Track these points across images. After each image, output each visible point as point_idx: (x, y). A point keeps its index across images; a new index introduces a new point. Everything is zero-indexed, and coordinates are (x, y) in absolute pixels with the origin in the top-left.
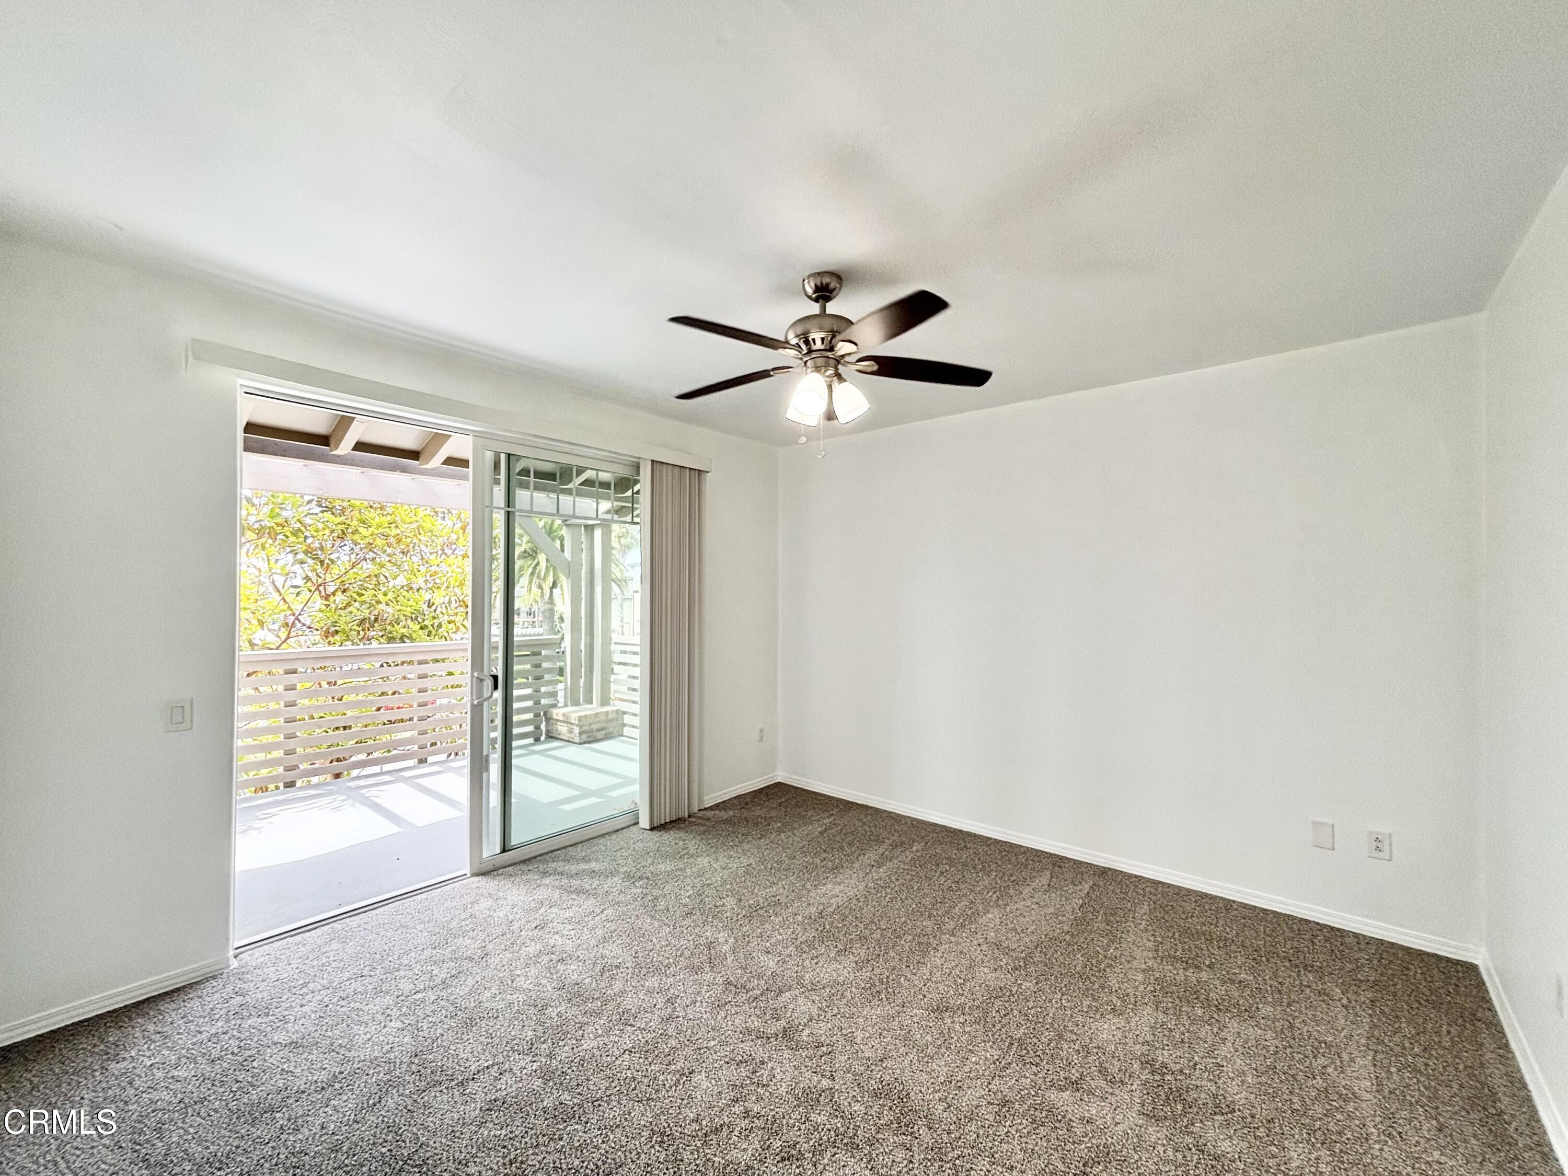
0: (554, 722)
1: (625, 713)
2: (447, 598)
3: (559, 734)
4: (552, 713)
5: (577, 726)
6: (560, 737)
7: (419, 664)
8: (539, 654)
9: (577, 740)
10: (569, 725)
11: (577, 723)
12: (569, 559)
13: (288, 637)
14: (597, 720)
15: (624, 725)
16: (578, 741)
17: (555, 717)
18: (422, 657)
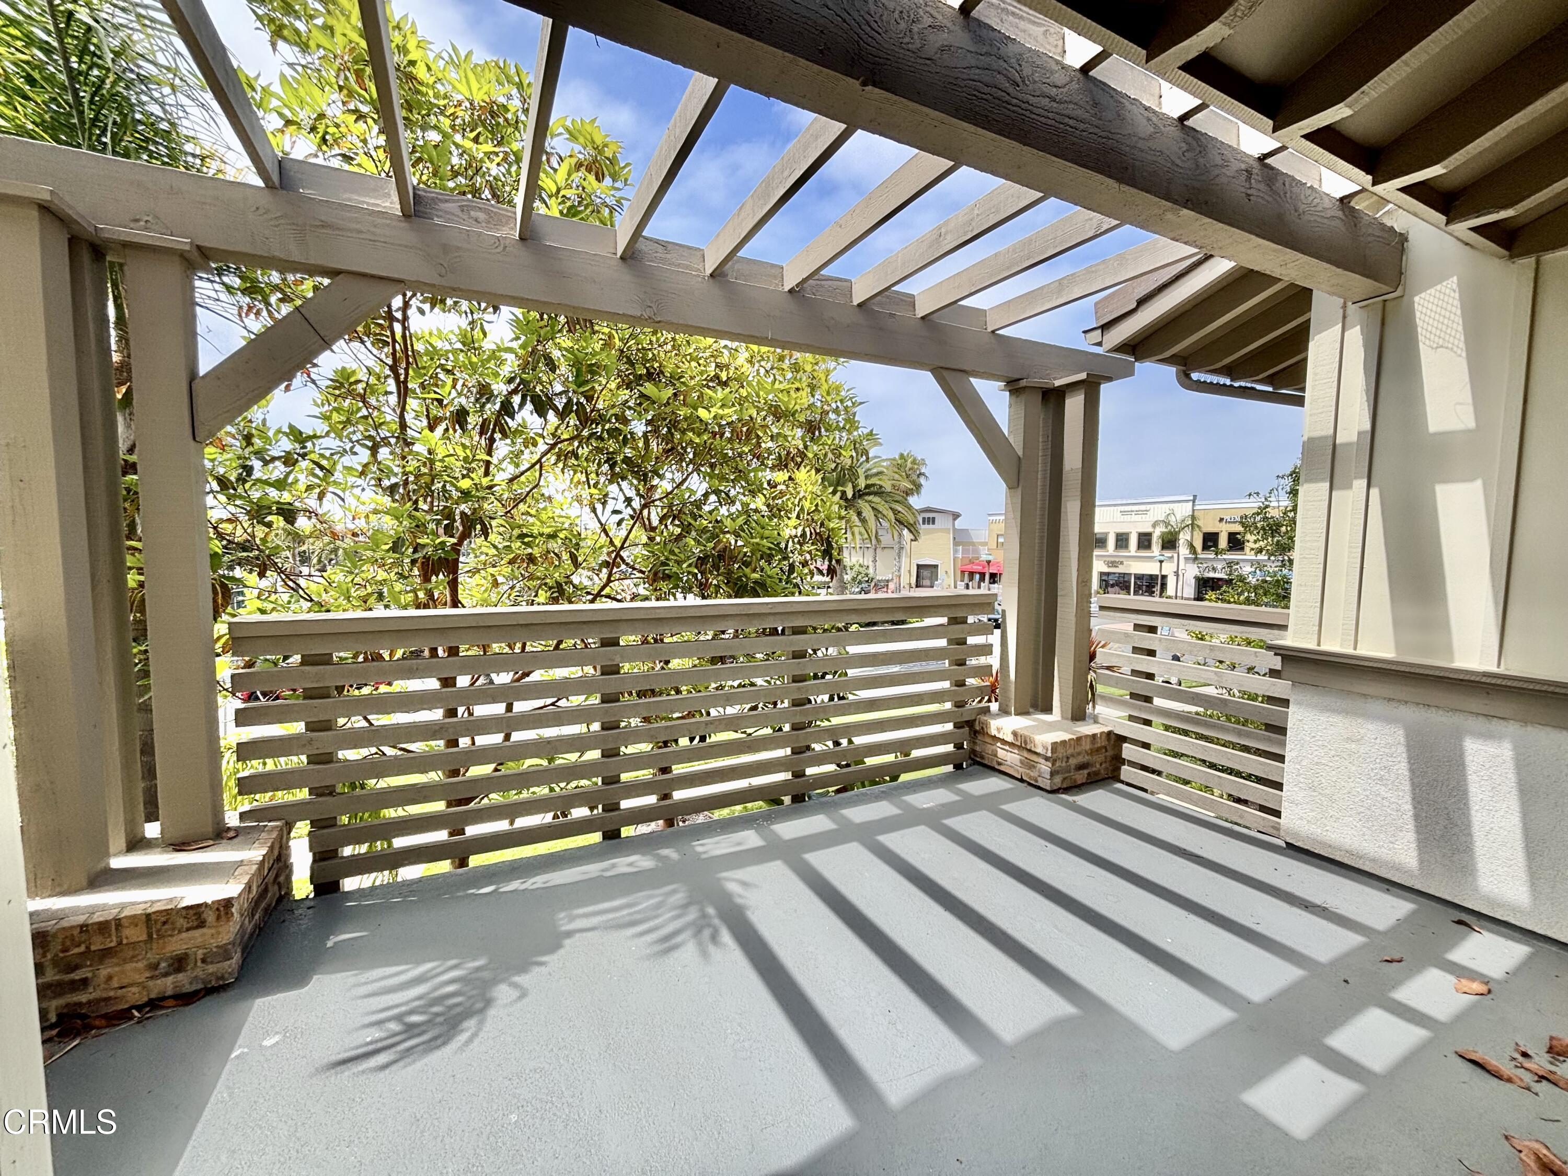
0: (989, 740)
1: (1124, 739)
2: (800, 529)
3: (1000, 764)
4: (987, 725)
5: (1047, 759)
6: (1002, 768)
7: (794, 633)
8: (964, 621)
9: (1046, 783)
10: (1026, 754)
11: (1049, 754)
12: (1020, 453)
13: (609, 581)
14: (1078, 749)
15: (1123, 762)
16: (1048, 788)
17: (993, 732)
18: (799, 622)
